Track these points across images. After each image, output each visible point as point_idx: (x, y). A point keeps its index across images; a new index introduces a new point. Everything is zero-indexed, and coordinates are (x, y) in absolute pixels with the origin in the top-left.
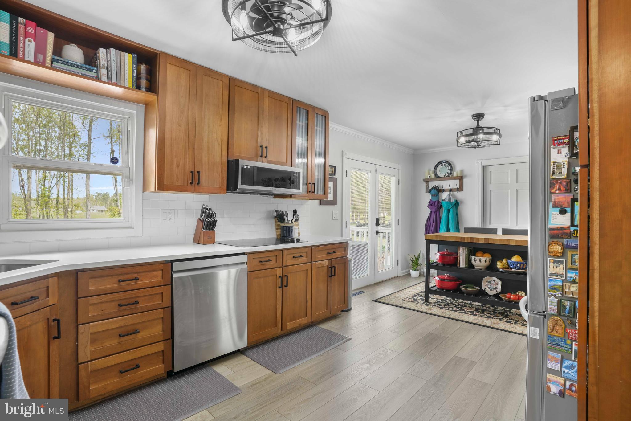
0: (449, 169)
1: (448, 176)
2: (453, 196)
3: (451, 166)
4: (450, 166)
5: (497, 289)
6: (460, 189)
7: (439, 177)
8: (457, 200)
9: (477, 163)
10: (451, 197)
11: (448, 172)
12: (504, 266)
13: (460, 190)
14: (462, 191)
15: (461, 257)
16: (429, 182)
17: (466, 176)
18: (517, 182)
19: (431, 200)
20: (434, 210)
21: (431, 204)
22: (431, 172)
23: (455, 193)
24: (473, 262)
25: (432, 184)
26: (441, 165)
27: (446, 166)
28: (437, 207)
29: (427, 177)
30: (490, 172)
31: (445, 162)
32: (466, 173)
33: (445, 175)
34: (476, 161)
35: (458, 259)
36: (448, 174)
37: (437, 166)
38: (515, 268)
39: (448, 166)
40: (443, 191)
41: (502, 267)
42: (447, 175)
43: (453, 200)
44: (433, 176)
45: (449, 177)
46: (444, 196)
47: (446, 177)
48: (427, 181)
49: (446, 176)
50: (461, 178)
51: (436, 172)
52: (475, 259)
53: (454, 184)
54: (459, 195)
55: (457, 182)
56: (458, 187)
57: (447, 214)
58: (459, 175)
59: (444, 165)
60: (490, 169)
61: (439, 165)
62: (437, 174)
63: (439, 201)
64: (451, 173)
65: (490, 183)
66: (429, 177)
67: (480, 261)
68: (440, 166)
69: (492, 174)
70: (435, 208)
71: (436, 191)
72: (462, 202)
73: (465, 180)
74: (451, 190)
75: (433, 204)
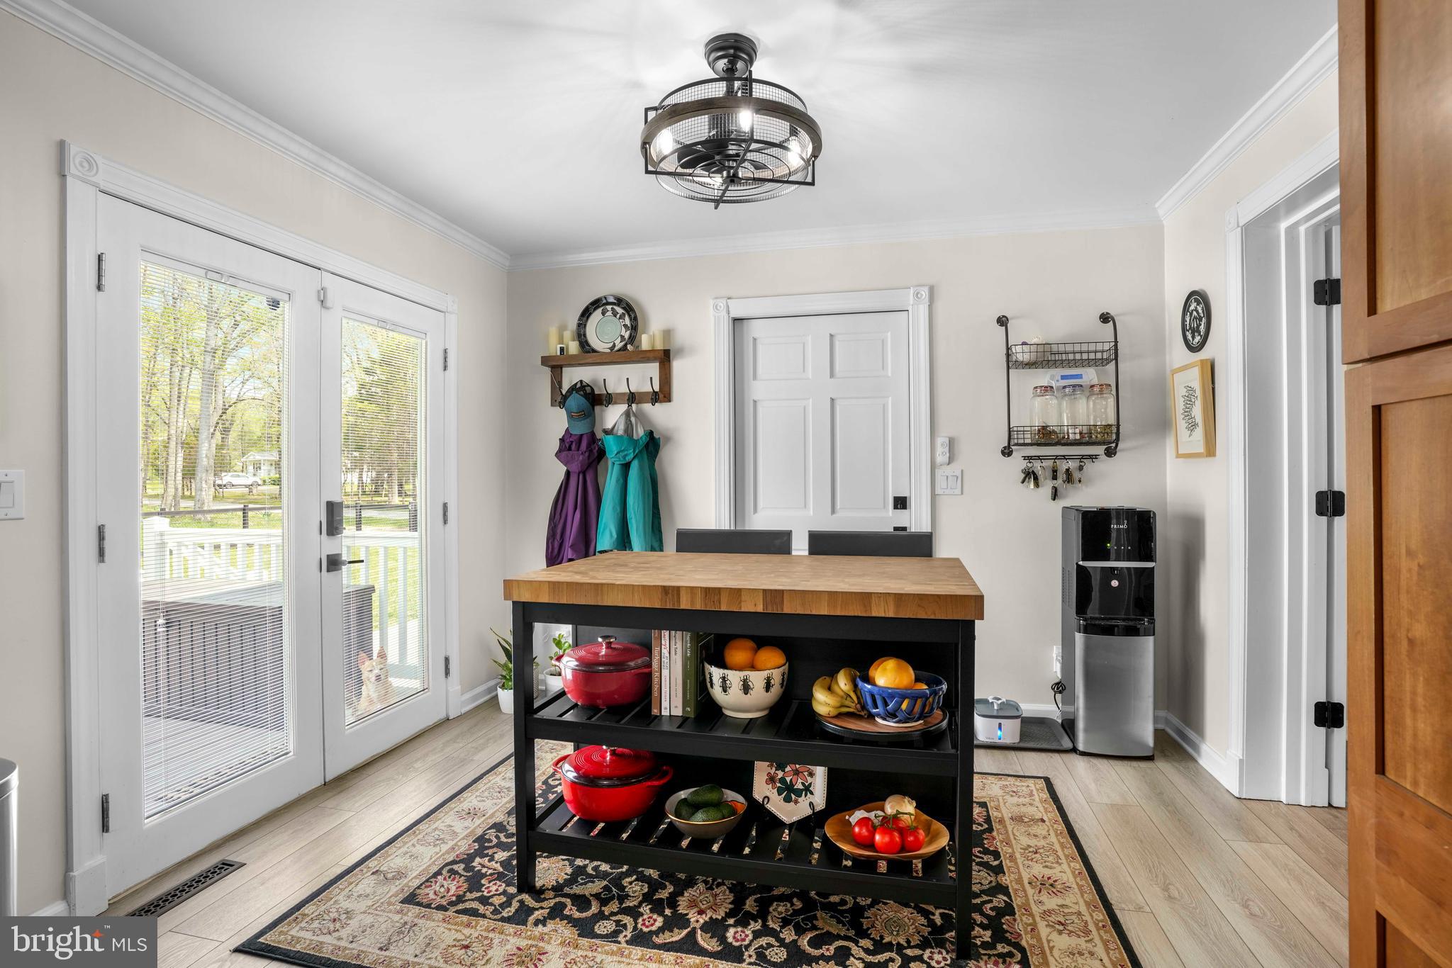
0: (625, 326)
1: (624, 348)
2: (641, 417)
3: (633, 316)
4: (630, 316)
5: (812, 793)
6: (663, 395)
7: (594, 351)
8: (651, 433)
9: (716, 307)
10: (633, 419)
11: (622, 337)
12: (842, 706)
13: (661, 396)
14: (669, 401)
15: (665, 672)
16: (561, 367)
17: (681, 351)
18: (832, 375)
19: (567, 430)
20: (575, 467)
21: (567, 446)
22: (568, 335)
23: (647, 407)
24: (717, 692)
25: (572, 376)
26: (600, 310)
27: (618, 316)
28: (587, 454)
29: (554, 349)
30: (755, 339)
31: (611, 300)
32: (681, 338)
33: (614, 345)
34: (712, 302)
35: (655, 680)
36: (623, 343)
37: (586, 314)
38: (892, 715)
39: (622, 317)
40: (608, 399)
41: (834, 712)
42: (619, 345)
43: (640, 432)
44: (573, 348)
45: (627, 353)
46: (613, 416)
47: (619, 350)
48: (556, 365)
49: (616, 348)
50: (665, 358)
51: (585, 335)
52: (724, 679)
53: (642, 377)
54: (658, 414)
55: (653, 369)
56: (657, 388)
57: (621, 481)
58: (659, 346)
59: (609, 313)
60: (756, 329)
61: (595, 309)
62: (587, 342)
63: (593, 434)
64: (632, 339)
65: (755, 377)
66: (562, 349)
67: (746, 688)
68: (597, 316)
69: (760, 348)
70: (581, 458)
71: (583, 400)
72: (668, 439)
73: (677, 365)
74: (632, 398)
75: (573, 447)
